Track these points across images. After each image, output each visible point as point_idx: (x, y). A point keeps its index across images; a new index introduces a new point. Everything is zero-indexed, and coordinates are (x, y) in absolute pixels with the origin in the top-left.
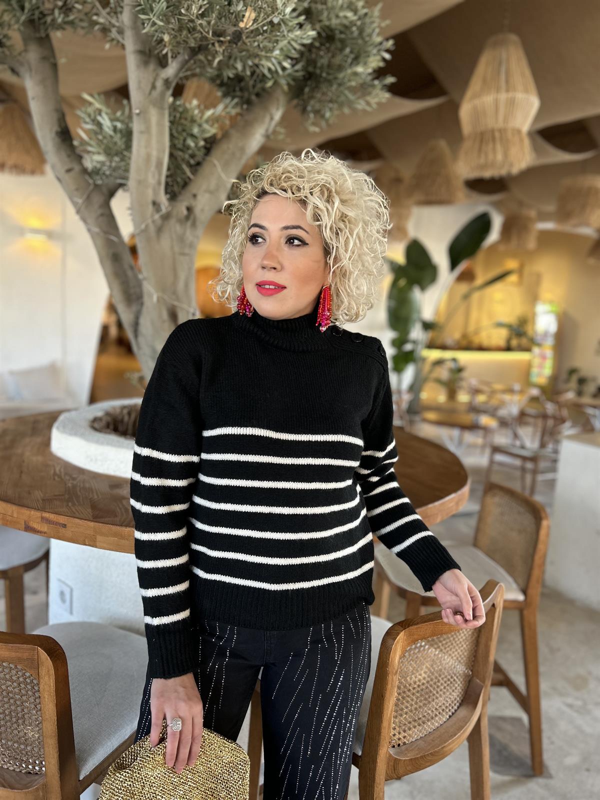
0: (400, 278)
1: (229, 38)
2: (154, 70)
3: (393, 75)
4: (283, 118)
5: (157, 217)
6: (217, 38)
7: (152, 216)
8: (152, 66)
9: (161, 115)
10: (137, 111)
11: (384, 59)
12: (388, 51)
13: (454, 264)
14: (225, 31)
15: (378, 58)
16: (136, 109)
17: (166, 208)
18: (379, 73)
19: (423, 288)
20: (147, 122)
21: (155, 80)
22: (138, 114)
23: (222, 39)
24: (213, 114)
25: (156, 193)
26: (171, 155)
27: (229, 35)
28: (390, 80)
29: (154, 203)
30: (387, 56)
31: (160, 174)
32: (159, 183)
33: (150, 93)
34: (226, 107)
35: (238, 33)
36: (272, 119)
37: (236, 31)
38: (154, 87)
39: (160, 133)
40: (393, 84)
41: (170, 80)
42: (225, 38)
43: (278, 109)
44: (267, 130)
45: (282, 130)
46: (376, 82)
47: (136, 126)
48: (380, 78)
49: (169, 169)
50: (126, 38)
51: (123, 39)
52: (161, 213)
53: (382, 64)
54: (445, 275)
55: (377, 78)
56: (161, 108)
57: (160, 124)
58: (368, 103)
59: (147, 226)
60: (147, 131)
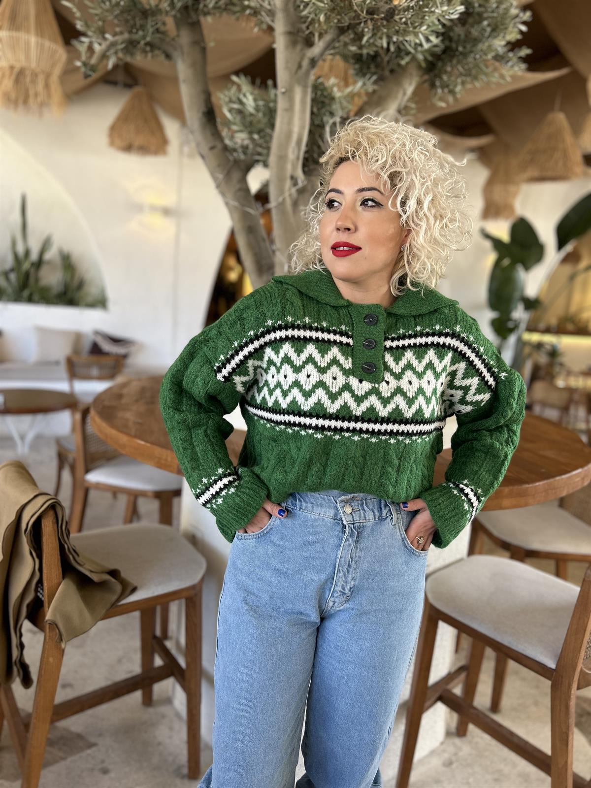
0: (504, 258)
1: (383, 15)
2: (302, 50)
3: (529, 47)
4: (415, 93)
5: (294, 190)
6: (370, 17)
7: (290, 189)
8: (299, 47)
9: (304, 93)
10: (283, 90)
11: (521, 32)
12: (524, 23)
13: (561, 244)
14: (378, 9)
15: (516, 30)
16: (282, 88)
17: (302, 182)
18: (513, 46)
19: (527, 268)
20: (291, 100)
21: (302, 59)
22: (284, 93)
23: (375, 16)
24: (352, 91)
25: (294, 167)
26: (311, 132)
27: (383, 13)
28: (525, 52)
29: (292, 178)
30: (524, 28)
31: (299, 149)
32: (298, 158)
33: (296, 72)
34: (364, 84)
35: (392, 10)
36: (405, 94)
37: (390, 8)
38: (300, 66)
39: (303, 111)
40: (528, 56)
41: (316, 59)
42: (378, 15)
43: (410, 84)
44: (400, 105)
45: (413, 105)
46: (511, 55)
47: (281, 105)
48: (516, 50)
49: (307, 145)
50: (276, 20)
51: (273, 21)
52: (297, 187)
53: (519, 37)
54: (552, 255)
55: (512, 50)
56: (305, 87)
57: (303, 102)
58: (502, 77)
59: (284, 200)
60: (290, 109)
